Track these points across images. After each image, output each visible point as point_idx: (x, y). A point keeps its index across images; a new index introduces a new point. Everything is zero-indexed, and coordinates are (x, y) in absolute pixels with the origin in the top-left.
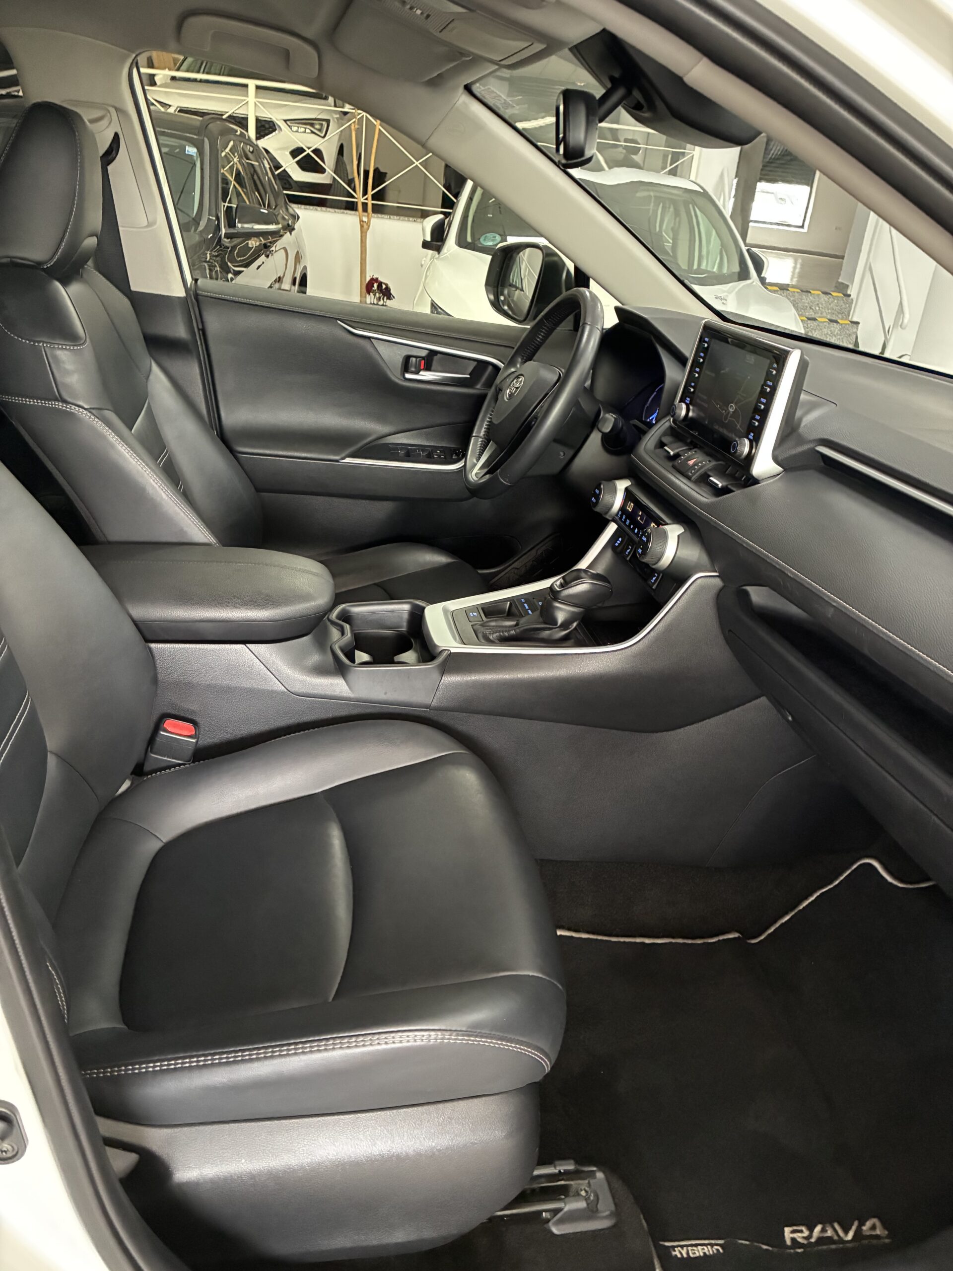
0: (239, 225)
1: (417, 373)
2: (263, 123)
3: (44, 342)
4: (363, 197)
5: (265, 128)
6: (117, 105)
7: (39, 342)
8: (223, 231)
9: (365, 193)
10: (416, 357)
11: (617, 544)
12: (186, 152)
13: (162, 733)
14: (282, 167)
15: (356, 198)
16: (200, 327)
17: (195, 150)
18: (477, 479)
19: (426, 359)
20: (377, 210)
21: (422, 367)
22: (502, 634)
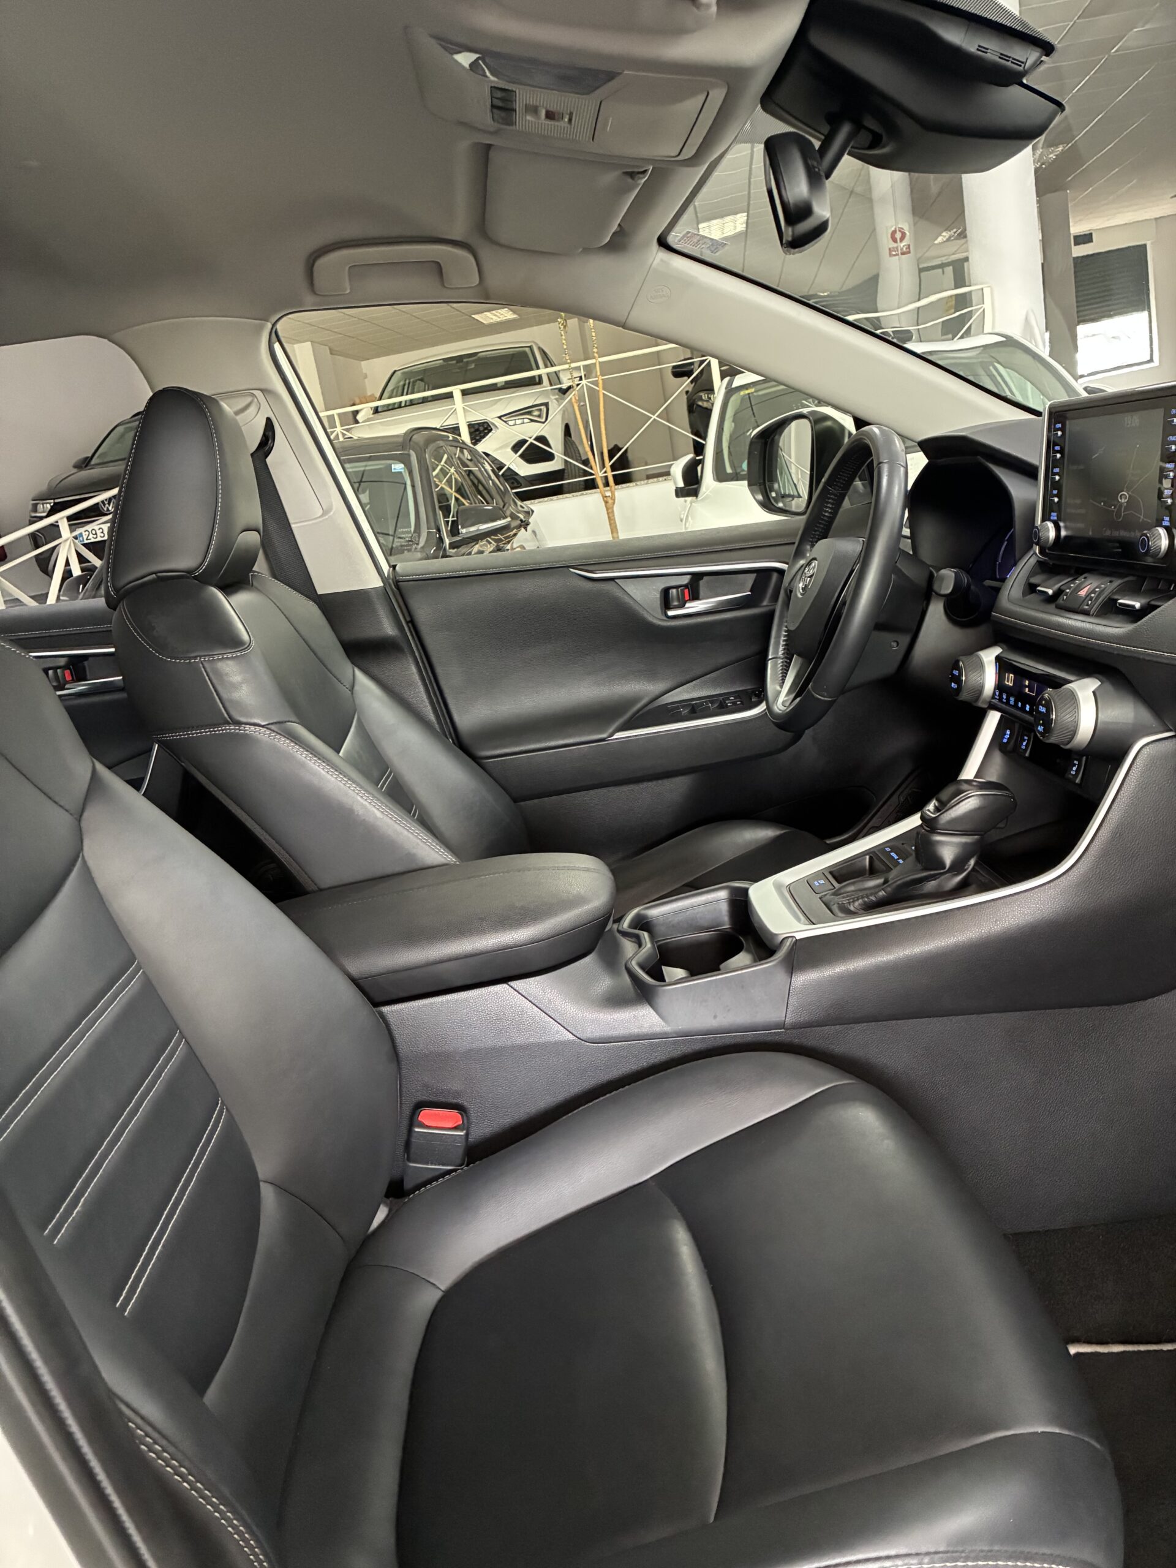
0: (464, 531)
1: (682, 606)
2: (477, 427)
3: (200, 656)
4: (601, 472)
5: (480, 431)
6: (262, 387)
7: (195, 658)
8: (447, 541)
9: (603, 466)
10: (676, 587)
11: (1005, 741)
12: (393, 471)
13: (417, 1130)
14: (505, 465)
15: (592, 474)
16: (408, 619)
17: (402, 466)
18: (785, 708)
19: (689, 586)
20: (621, 480)
21: (687, 598)
22: (866, 899)
